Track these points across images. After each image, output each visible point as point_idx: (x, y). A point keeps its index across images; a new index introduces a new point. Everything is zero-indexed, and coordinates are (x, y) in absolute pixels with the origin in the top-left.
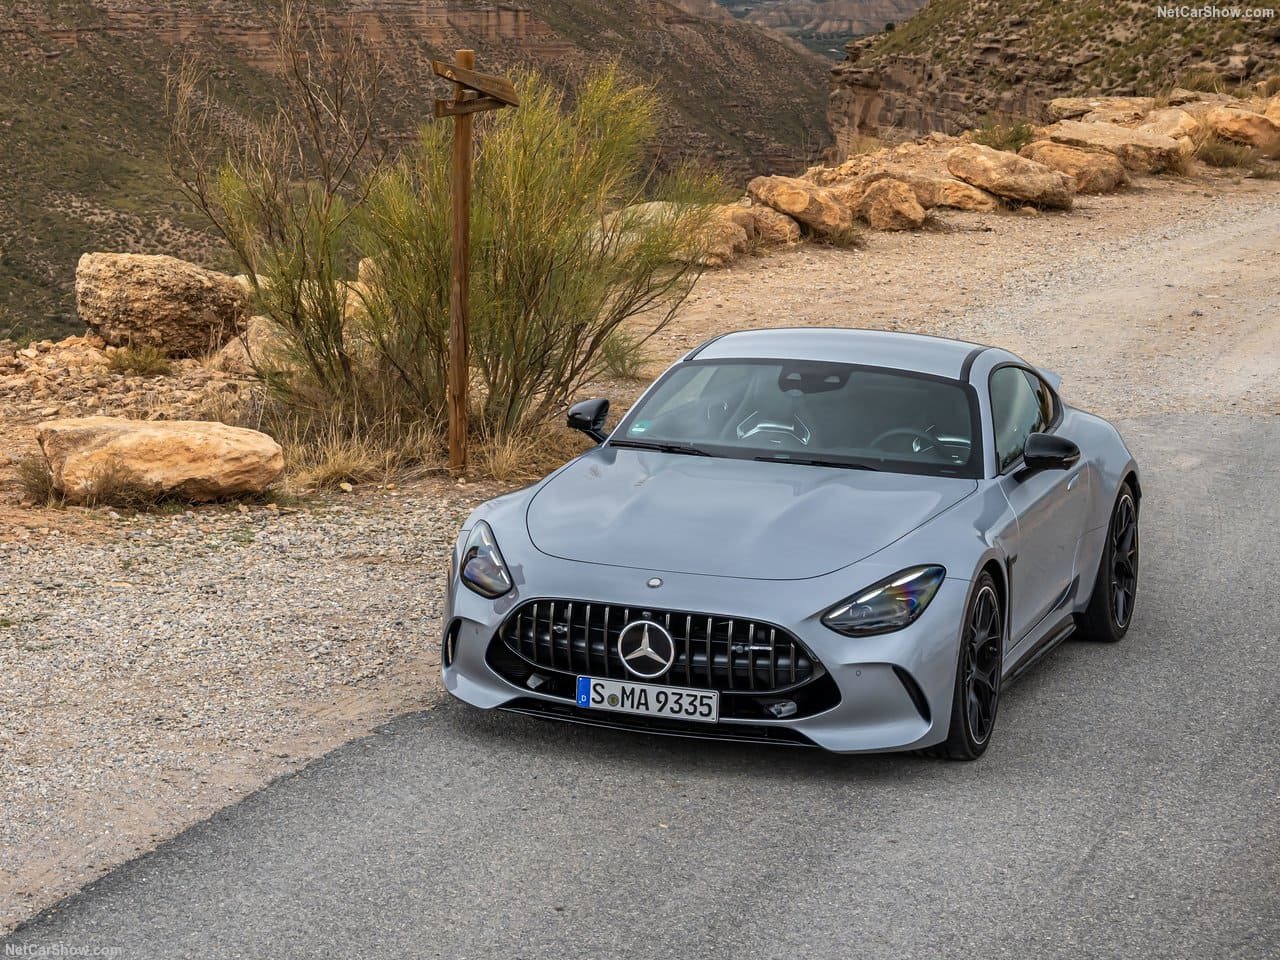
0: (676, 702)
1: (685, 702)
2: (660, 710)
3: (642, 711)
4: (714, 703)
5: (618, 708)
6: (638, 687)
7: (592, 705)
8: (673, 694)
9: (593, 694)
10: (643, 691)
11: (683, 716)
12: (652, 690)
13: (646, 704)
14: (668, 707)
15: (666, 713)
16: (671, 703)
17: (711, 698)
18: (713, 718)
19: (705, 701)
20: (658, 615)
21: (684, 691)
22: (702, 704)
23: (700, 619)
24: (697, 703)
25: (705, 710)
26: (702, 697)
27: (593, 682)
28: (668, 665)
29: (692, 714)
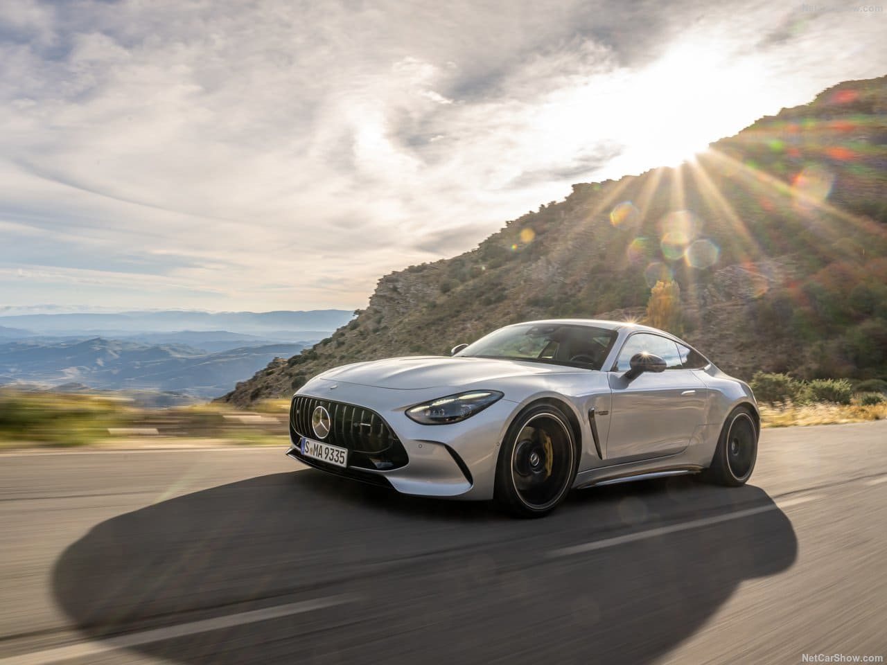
0: (332, 454)
1: (335, 453)
2: (326, 458)
3: (319, 458)
4: (345, 455)
5: (312, 456)
6: (320, 444)
7: (305, 454)
8: (331, 449)
9: (306, 448)
10: (321, 447)
11: (333, 462)
12: (325, 446)
13: (321, 454)
14: (328, 458)
15: (328, 460)
16: (330, 455)
17: (344, 452)
18: (344, 465)
19: (343, 454)
20: (325, 403)
21: (335, 448)
22: (341, 456)
23: (342, 405)
24: (339, 455)
25: (341, 459)
26: (341, 452)
27: (306, 441)
28: (328, 431)
29: (336, 461)
